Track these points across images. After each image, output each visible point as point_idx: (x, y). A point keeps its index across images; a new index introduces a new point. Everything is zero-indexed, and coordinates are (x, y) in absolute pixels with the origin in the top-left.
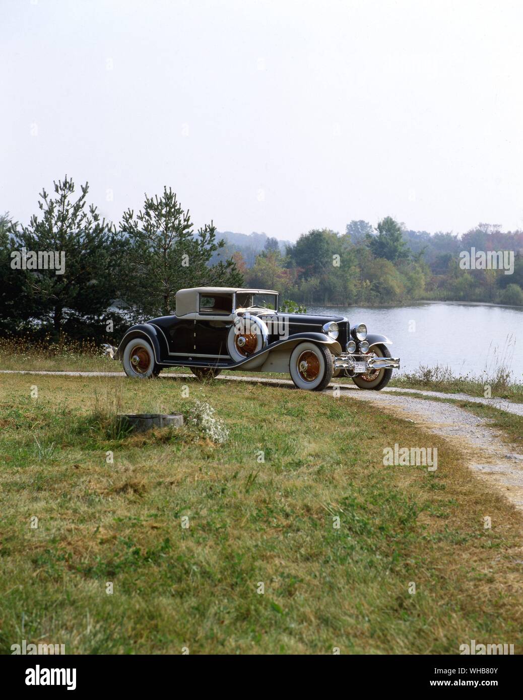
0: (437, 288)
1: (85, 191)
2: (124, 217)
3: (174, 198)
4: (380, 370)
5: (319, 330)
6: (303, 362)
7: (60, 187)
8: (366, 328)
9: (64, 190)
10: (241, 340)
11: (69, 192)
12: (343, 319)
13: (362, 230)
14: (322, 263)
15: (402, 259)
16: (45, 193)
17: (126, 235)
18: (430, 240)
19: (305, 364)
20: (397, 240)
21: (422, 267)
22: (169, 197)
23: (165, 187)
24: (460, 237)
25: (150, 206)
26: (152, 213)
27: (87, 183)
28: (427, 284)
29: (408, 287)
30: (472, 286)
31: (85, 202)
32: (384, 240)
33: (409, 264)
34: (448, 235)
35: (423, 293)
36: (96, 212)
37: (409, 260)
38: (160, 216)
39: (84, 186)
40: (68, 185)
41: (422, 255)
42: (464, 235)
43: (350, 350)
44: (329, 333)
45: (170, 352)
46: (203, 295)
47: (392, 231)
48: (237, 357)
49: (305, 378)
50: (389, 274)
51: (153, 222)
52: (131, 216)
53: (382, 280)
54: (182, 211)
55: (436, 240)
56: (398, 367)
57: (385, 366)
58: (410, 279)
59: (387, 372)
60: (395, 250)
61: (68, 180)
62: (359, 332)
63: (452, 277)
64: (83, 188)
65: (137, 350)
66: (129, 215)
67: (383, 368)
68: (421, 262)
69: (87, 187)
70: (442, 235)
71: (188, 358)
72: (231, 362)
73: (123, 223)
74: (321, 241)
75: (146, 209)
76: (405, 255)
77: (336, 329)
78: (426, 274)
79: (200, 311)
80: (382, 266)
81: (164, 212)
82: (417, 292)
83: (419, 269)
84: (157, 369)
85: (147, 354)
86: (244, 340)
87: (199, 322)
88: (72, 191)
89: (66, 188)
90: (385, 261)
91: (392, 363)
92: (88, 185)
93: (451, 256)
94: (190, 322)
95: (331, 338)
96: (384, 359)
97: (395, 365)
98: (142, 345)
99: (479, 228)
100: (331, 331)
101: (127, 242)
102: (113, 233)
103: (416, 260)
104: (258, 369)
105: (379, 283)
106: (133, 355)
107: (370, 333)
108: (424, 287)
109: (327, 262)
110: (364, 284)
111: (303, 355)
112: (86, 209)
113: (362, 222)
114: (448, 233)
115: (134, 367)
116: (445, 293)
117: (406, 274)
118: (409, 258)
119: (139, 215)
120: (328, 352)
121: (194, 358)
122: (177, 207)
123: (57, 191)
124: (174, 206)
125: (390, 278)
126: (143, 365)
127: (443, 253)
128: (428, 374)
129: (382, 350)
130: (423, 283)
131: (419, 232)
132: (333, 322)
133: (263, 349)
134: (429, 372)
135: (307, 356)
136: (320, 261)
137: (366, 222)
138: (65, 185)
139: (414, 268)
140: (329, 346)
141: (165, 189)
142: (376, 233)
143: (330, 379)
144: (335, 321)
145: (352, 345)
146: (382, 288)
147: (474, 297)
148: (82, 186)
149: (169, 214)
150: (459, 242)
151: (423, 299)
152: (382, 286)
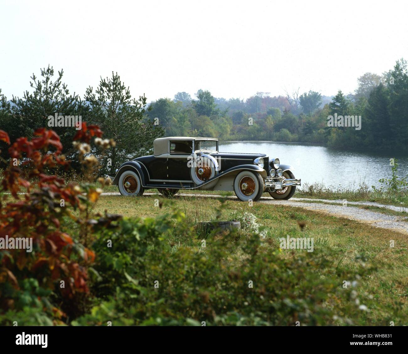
0: (237, 133)
1: (61, 75)
2: (87, 92)
3: (118, 79)
4: (288, 187)
5: (252, 163)
6: (244, 184)
7: (45, 72)
8: (279, 161)
9: (47, 74)
10: (201, 171)
11: (51, 76)
12: (266, 156)
13: (184, 98)
14: (166, 119)
15: (215, 115)
16: (34, 76)
17: (88, 103)
18: (226, 103)
19: (246, 185)
20: (211, 104)
21: (227, 119)
22: (116, 78)
23: (113, 72)
24: (245, 101)
25: (104, 84)
26: (104, 88)
27: (62, 69)
28: (232, 130)
29: (220, 133)
30: (258, 131)
31: (61, 82)
32: (203, 104)
33: (219, 118)
34: (238, 100)
35: (228, 136)
36: (67, 88)
37: (219, 116)
38: (109, 91)
39: (60, 72)
40: (50, 71)
41: (226, 113)
42: (247, 99)
43: (272, 175)
44: (259, 164)
45: (150, 179)
46: (172, 142)
47: (208, 99)
48: (198, 181)
49: (244, 194)
50: (209, 125)
51: (105, 94)
52: (91, 91)
53: (204, 129)
54: (125, 88)
55: (230, 103)
56: (300, 185)
57: (292, 184)
58: (221, 127)
59: (293, 188)
60: (211, 110)
61: (50, 68)
62: (275, 163)
63: (245, 126)
64: (59, 73)
65: (128, 178)
66: (90, 90)
67: (291, 185)
68: (226, 117)
69: (62, 72)
70: (234, 100)
71: (163, 182)
72: (192, 185)
73: (86, 95)
74: (165, 105)
75: (101, 86)
76: (216, 113)
77: (262, 162)
78: (230, 124)
79: (170, 153)
80: (204, 120)
81: (112, 88)
82: (225, 135)
83: (225, 121)
84: (142, 190)
85: (135, 180)
86: (203, 171)
87: (170, 159)
88: (53, 75)
89: (48, 72)
90: (206, 117)
91: (296, 182)
92: (63, 71)
93: (242, 112)
94: (164, 159)
95: (260, 168)
96: (291, 180)
97: (298, 184)
98: (132, 175)
99: (257, 95)
100: (259, 163)
101: (88, 108)
102: (78, 102)
103: (223, 116)
104: (212, 189)
105: (202, 131)
106: (125, 181)
107: (281, 164)
108: (229, 132)
109: (169, 119)
110: (194, 132)
111: (243, 179)
112: (61, 87)
113: (184, 93)
114: (237, 98)
115: (126, 189)
116: (242, 136)
117: (218, 125)
118: (219, 115)
119: (97, 90)
120: (260, 177)
121: (167, 183)
122: (122, 85)
123: (43, 75)
124: (119, 84)
125: (209, 127)
126: (133, 188)
127: (237, 111)
128: (311, 188)
129: (289, 174)
130: (229, 130)
131: (219, 98)
132: (261, 158)
133: (216, 176)
134: (312, 187)
135: (247, 180)
136: (165, 118)
137: (187, 93)
138: (48, 71)
139: (223, 121)
140: (260, 173)
141: (113, 73)
142: (196, 99)
143: (262, 194)
144: (262, 157)
145: (273, 172)
146: (205, 134)
147: (260, 138)
148: (59, 71)
149: (115, 89)
150: (245, 104)
151: (229, 140)
152: (205, 133)
